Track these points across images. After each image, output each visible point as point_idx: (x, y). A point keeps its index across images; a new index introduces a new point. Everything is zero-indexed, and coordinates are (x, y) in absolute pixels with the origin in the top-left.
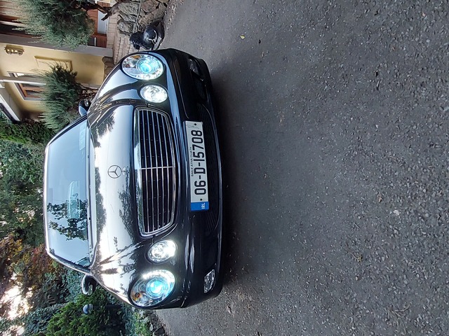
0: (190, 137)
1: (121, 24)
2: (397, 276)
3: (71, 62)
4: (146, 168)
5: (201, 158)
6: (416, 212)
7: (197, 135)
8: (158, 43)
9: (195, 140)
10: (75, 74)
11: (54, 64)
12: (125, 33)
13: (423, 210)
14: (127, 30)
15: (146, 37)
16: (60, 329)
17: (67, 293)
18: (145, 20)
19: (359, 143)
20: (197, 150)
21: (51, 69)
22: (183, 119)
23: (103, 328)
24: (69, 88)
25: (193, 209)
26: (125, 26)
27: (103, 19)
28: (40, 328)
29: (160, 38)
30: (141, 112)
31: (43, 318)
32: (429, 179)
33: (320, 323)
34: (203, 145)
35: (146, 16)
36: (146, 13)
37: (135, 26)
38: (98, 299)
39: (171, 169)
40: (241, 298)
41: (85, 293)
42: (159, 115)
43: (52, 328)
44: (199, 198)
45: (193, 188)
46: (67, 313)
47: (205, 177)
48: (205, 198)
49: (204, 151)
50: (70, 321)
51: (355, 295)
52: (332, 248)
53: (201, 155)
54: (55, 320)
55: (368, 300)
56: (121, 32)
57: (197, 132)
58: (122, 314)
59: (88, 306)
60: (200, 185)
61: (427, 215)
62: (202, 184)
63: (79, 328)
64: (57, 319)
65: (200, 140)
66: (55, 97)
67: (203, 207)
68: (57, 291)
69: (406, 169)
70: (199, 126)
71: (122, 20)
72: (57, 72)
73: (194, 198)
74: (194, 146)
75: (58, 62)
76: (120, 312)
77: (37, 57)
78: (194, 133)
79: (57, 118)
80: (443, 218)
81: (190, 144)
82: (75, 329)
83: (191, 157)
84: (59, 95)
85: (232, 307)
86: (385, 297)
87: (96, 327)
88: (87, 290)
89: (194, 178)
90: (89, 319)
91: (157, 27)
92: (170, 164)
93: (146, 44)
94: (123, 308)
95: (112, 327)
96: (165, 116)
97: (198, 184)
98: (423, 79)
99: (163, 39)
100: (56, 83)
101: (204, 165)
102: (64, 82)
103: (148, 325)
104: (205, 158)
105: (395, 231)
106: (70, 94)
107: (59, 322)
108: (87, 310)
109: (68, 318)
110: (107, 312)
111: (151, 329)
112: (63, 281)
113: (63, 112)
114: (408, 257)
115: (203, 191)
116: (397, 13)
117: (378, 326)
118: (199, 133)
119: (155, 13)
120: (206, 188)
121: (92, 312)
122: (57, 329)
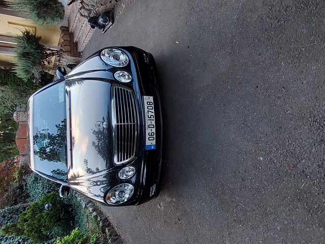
0: (146, 106)
1: (83, 10)
2: (260, 190)
3: (36, 28)
4: (119, 124)
5: (152, 119)
6: (270, 159)
7: (150, 104)
8: (109, 26)
9: (149, 108)
10: (40, 38)
11: (24, 29)
12: (85, 16)
13: (274, 159)
14: (86, 14)
15: (101, 20)
16: (28, 221)
17: (28, 196)
18: (101, 9)
19: (245, 121)
20: (150, 114)
21: (22, 33)
22: (142, 94)
23: (59, 220)
24: (36, 49)
25: (147, 149)
26: (85, 12)
27: (69, 5)
28: (9, 220)
29: (111, 23)
30: (115, 88)
31: (9, 213)
32: (278, 144)
33: (217, 212)
34: (153, 111)
35: (102, 7)
36: (102, 5)
37: (92, 12)
38: (55, 200)
39: (134, 125)
40: (168, 199)
41: (61, 196)
42: (127, 91)
43: (22, 220)
44: (150, 142)
45: (147, 136)
46: (33, 210)
47: (154, 130)
48: (154, 142)
49: (154, 114)
50: (35, 216)
51: (237, 198)
52: (226, 174)
53: (152, 117)
54: (23, 215)
55: (244, 201)
56: (82, 15)
57: (150, 103)
58: (72, 210)
59: (49, 205)
60: (151, 135)
61: (275, 161)
62: (153, 134)
63: (42, 220)
64: (26, 214)
65: (152, 108)
66: (24, 55)
67: (153, 148)
68: (20, 194)
69: (268, 138)
70: (151, 99)
71: (84, 8)
72: (26, 36)
73: (148, 143)
74: (148, 111)
75: (27, 28)
76: (70, 209)
77: (9, 23)
78: (149, 103)
79: (26, 71)
80: (282, 163)
81: (146, 110)
82: (39, 220)
83: (147, 118)
84: (28, 54)
85: (161, 204)
86: (253, 200)
87: (54, 219)
88: (63, 194)
89: (148, 131)
90: (49, 214)
91: (109, 15)
92: (134, 122)
93: (100, 25)
94: (73, 206)
95: (65, 219)
96: (130, 91)
97: (150, 134)
98: (279, 95)
99: (113, 24)
100: (27, 45)
101: (154, 123)
102: (33, 44)
103: (96, 217)
104: (154, 119)
105: (260, 168)
106: (37, 54)
107: (27, 216)
108: (48, 208)
109: (34, 213)
110: (62, 209)
111: (99, 219)
112: (24, 188)
113: (31, 66)
114: (265, 180)
115: (153, 139)
116: (270, 58)
117: (248, 214)
118: (151, 103)
119: (109, 5)
120: (155, 136)
121: (52, 209)
122: (25, 220)
